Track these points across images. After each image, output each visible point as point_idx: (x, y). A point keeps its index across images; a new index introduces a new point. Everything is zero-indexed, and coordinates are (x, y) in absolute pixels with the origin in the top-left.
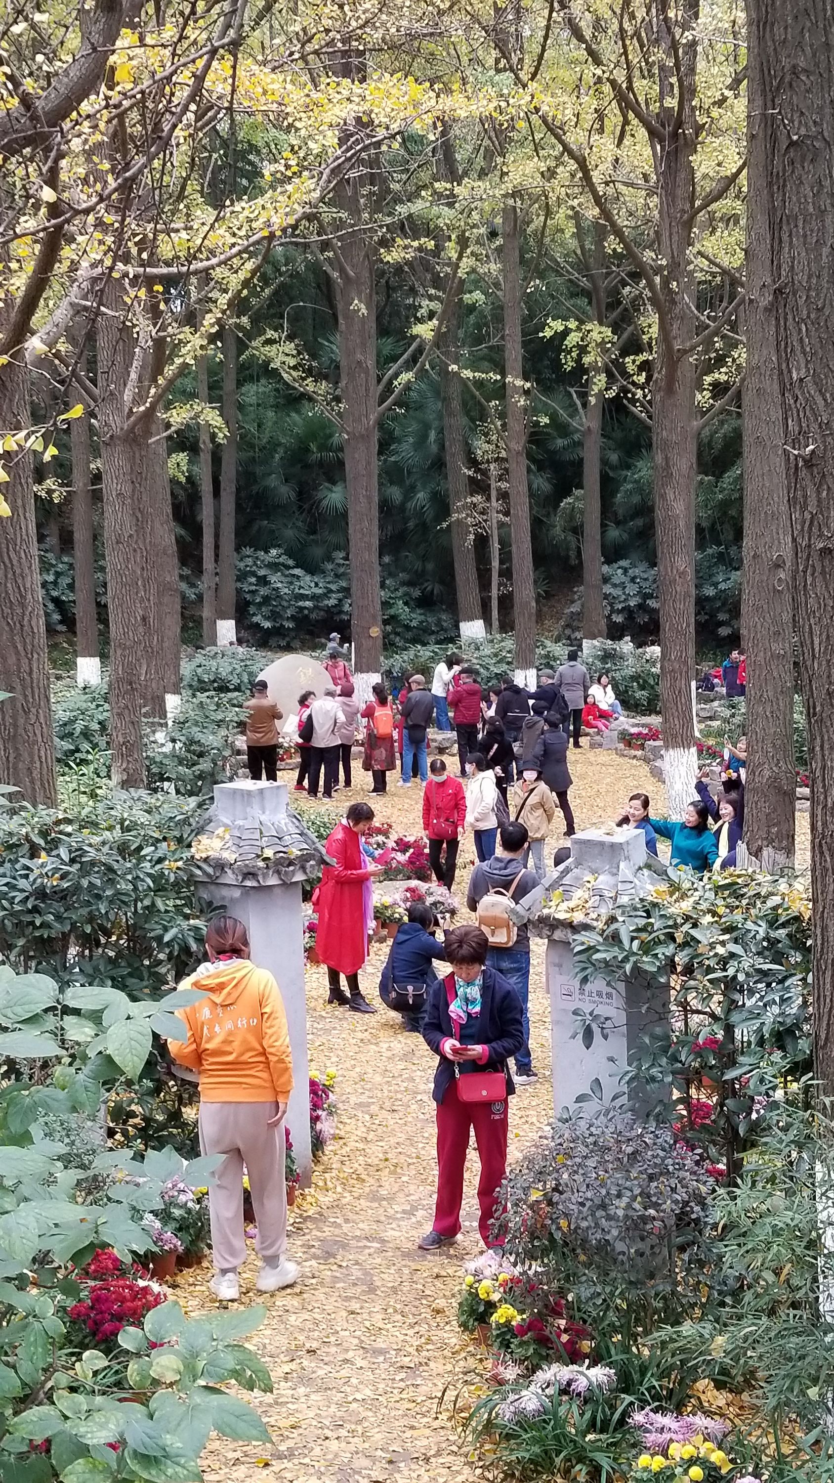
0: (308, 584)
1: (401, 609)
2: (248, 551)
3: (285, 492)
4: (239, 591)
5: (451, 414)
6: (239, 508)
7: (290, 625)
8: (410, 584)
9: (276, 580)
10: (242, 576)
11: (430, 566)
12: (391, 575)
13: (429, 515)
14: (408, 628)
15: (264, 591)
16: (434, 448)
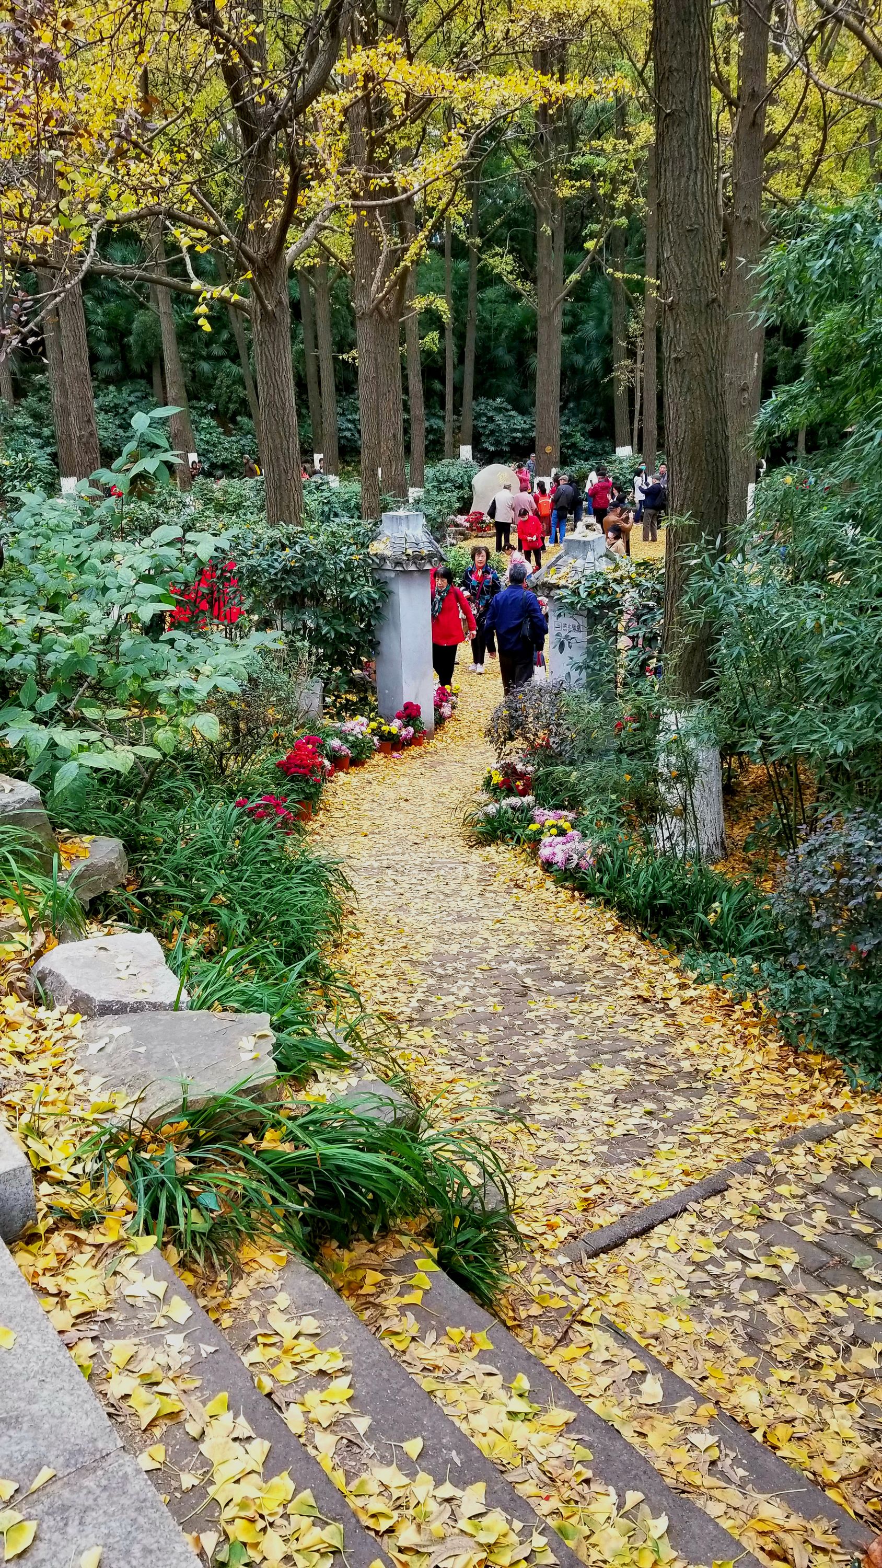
0: (519, 422)
1: (578, 438)
2: (482, 399)
3: (509, 359)
4: (475, 427)
5: (617, 304)
6: (477, 371)
7: (506, 449)
8: (588, 421)
9: (499, 419)
10: (478, 416)
11: (600, 410)
12: (575, 415)
13: (600, 373)
14: (583, 452)
15: (491, 426)
16: (606, 328)
